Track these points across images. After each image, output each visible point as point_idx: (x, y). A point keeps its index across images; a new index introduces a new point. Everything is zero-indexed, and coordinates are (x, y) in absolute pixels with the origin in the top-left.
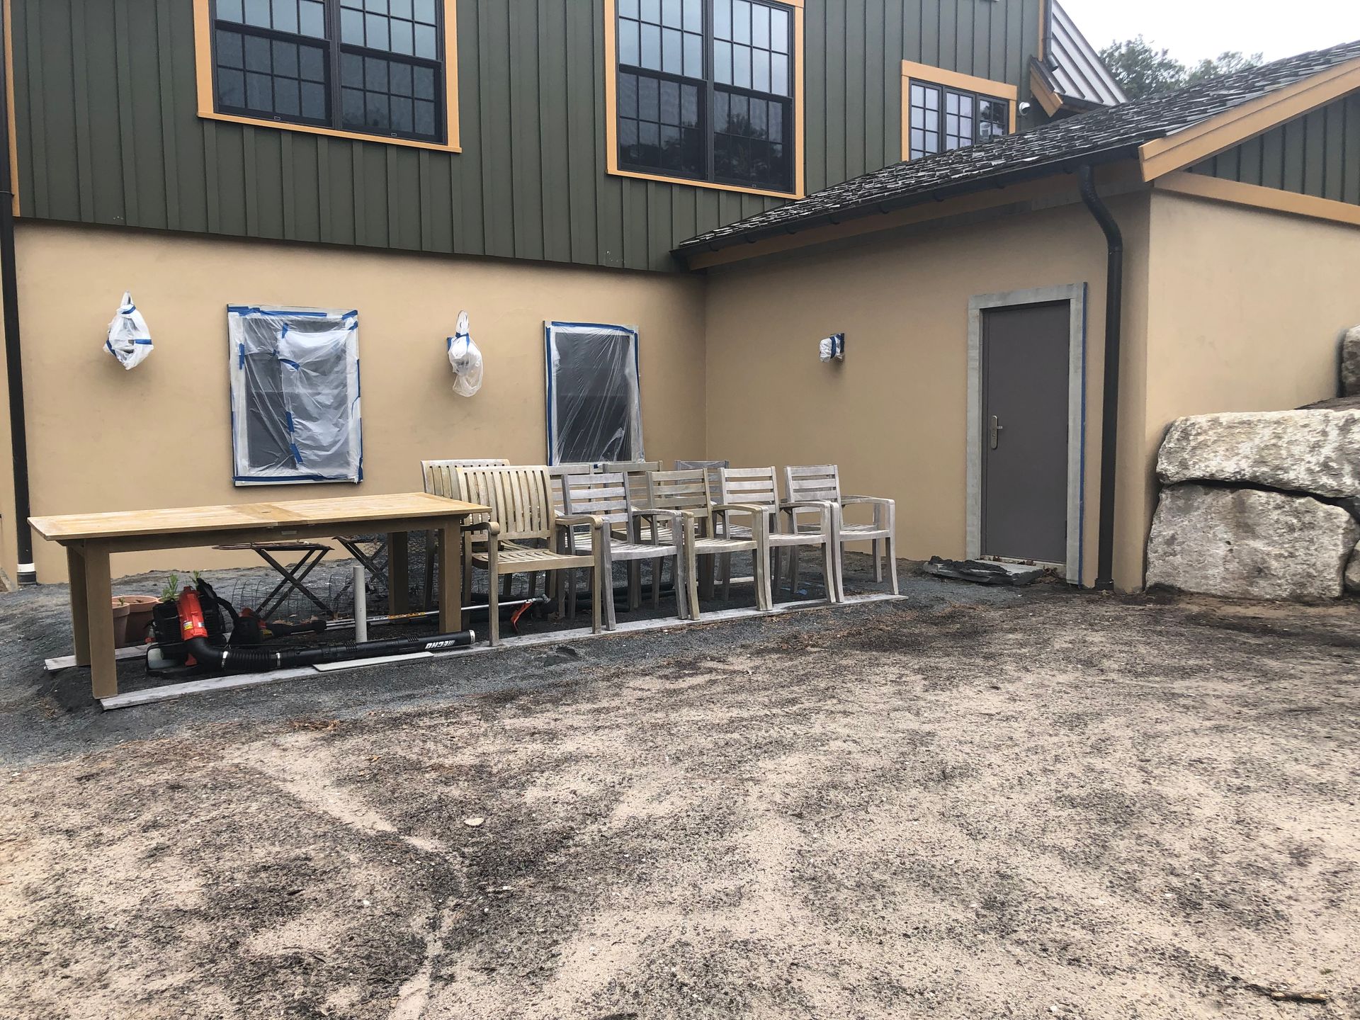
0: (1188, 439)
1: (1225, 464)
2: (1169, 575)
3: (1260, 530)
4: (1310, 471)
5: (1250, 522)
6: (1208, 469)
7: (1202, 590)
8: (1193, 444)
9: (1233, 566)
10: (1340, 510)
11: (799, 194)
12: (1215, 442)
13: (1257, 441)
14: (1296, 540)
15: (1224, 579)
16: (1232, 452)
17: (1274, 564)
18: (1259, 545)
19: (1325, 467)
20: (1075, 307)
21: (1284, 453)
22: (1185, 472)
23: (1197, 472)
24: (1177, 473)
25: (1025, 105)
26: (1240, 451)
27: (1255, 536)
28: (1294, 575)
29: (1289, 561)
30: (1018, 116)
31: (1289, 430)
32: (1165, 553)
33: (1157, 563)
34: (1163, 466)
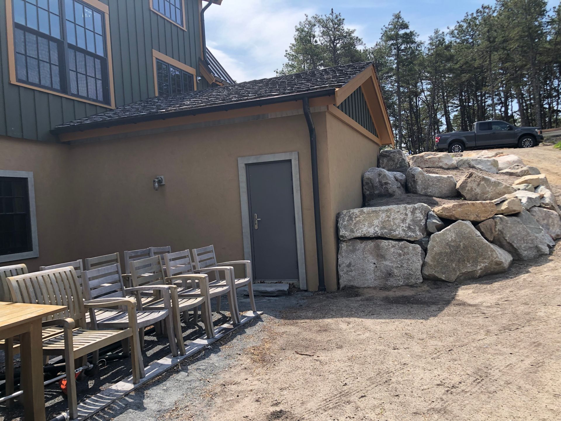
0: (352, 220)
1: (369, 230)
2: (350, 281)
3: (387, 257)
4: (403, 230)
5: (382, 254)
6: (363, 232)
7: (366, 286)
8: (354, 222)
9: (378, 274)
10: (418, 246)
11: (113, 107)
12: (363, 221)
13: (380, 219)
14: (403, 260)
15: (375, 280)
16: (371, 225)
17: (396, 271)
18: (387, 263)
19: (409, 228)
20: (294, 163)
21: (392, 223)
22: (353, 234)
23: (358, 235)
24: (350, 235)
25: (200, 78)
26: (375, 224)
27: (385, 259)
28: (404, 274)
29: (401, 269)
30: (197, 83)
31: (392, 214)
32: (347, 271)
33: (344, 276)
34: (343, 233)
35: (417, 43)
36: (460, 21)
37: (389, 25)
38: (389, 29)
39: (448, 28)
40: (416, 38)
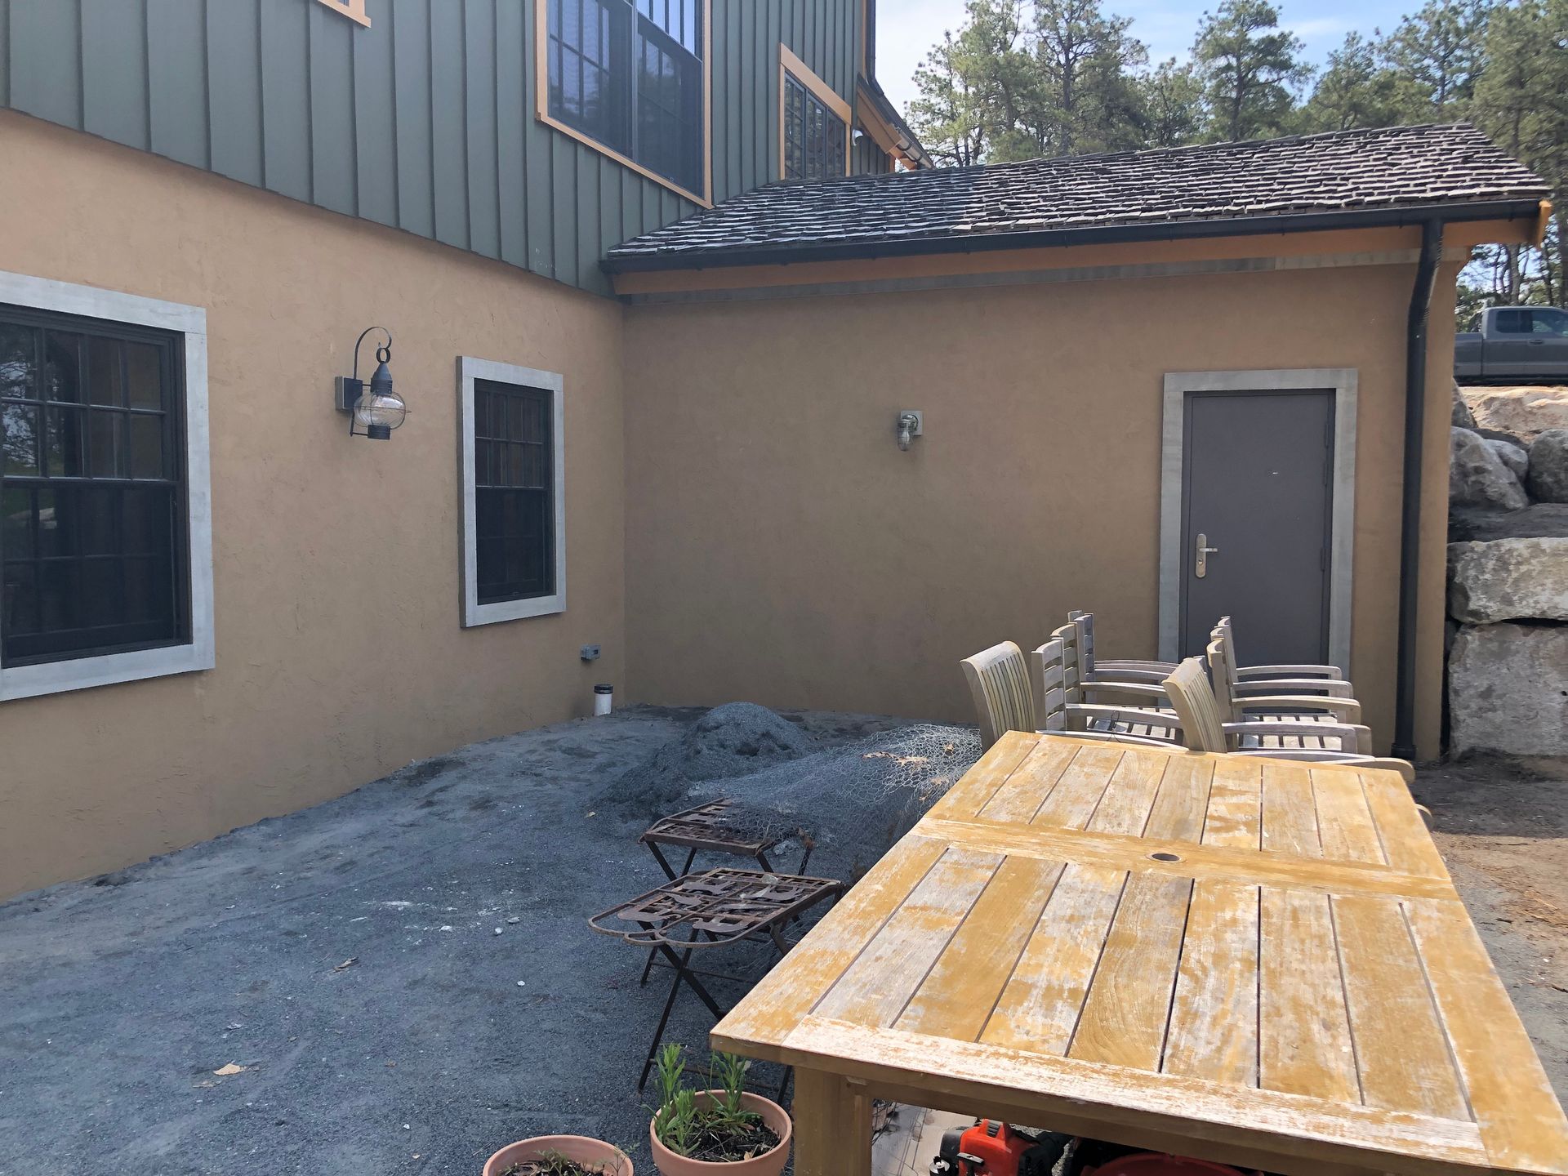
0: (1508, 571)
1: (1557, 599)
2: (1488, 735)
6: (1539, 606)
7: (1534, 752)
8: (1515, 575)
11: (708, 202)
12: (1540, 573)
15: (1564, 737)
20: (1345, 399)
22: (1509, 609)
23: (1526, 611)
24: (1499, 611)
25: (858, 134)
30: (852, 146)
32: (1480, 709)
33: (1469, 721)
34: (1481, 603)
35: (1297, 68)
36: (1410, 16)
37: (1220, 11)
38: (1220, 24)
39: (1378, 33)
40: (1292, 53)
